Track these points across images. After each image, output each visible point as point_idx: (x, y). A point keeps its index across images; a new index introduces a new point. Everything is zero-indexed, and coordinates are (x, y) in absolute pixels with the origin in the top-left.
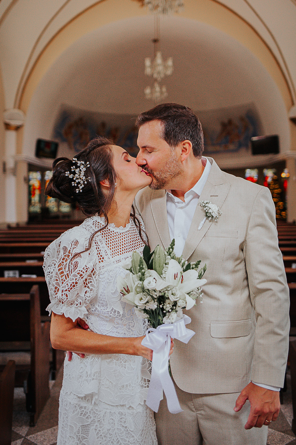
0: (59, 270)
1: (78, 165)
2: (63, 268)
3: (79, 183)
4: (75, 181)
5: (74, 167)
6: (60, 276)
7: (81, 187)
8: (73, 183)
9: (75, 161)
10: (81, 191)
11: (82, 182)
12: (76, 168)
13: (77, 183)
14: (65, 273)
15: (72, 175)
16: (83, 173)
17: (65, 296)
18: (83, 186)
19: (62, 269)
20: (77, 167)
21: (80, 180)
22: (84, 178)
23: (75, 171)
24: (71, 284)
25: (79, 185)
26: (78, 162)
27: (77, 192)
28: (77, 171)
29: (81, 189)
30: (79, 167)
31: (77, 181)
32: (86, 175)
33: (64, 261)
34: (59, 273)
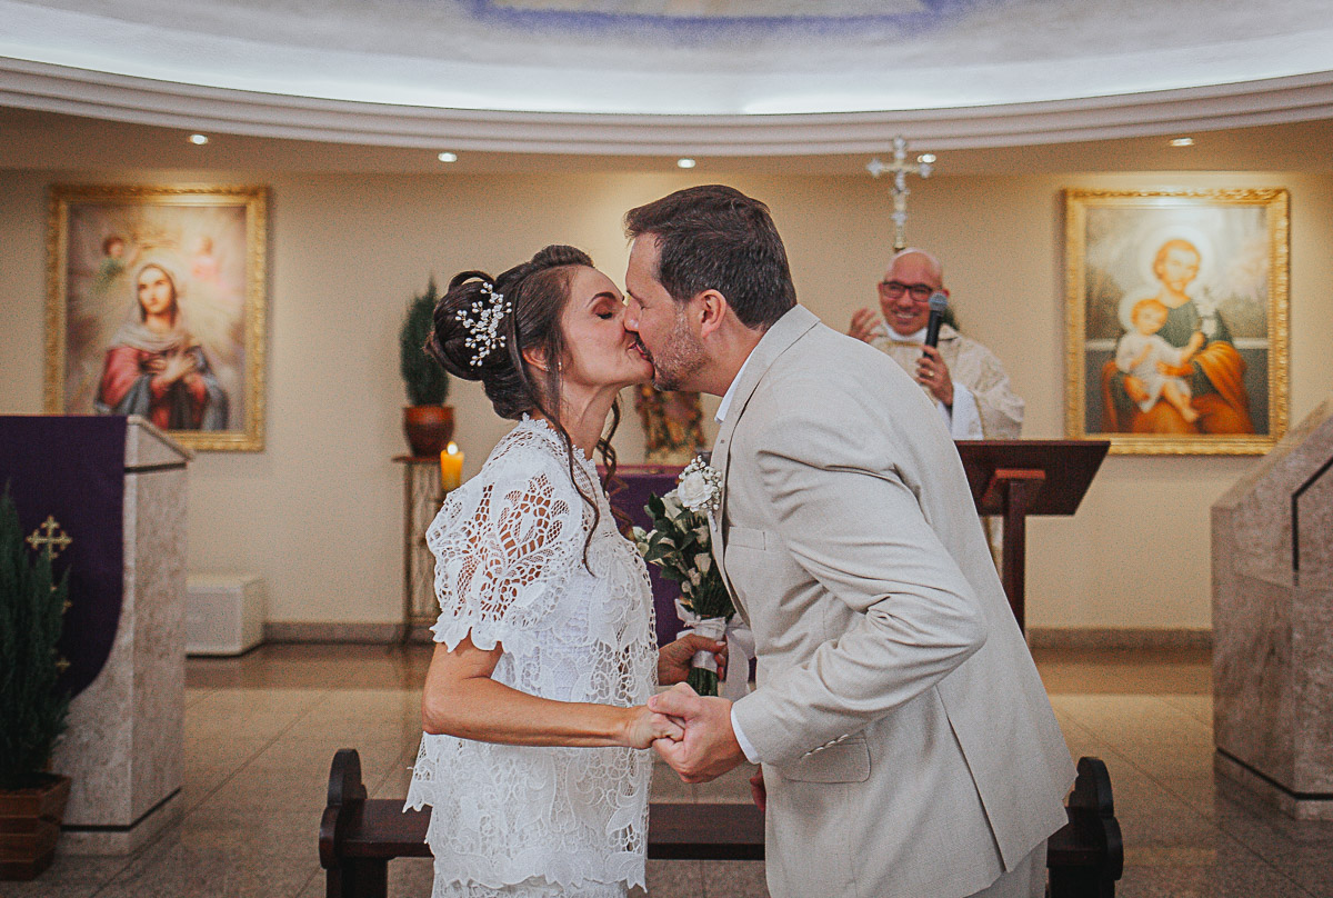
0: (503, 539)
1: (492, 301)
2: (512, 534)
3: (482, 343)
4: (473, 337)
5: (480, 303)
6: (506, 553)
7: (482, 355)
8: (468, 340)
9: (487, 289)
10: (480, 363)
11: (488, 343)
12: (485, 307)
13: (476, 342)
14: (519, 546)
15: (471, 321)
16: (495, 323)
17: (511, 593)
18: (488, 352)
19: (508, 535)
20: (487, 305)
21: (485, 338)
22: (494, 335)
23: (479, 313)
24: (533, 570)
25: (481, 349)
26: (493, 295)
27: (472, 363)
28: (485, 314)
29: (483, 359)
30: (492, 306)
31: (479, 338)
32: (500, 331)
33: (513, 518)
34: (502, 545)
